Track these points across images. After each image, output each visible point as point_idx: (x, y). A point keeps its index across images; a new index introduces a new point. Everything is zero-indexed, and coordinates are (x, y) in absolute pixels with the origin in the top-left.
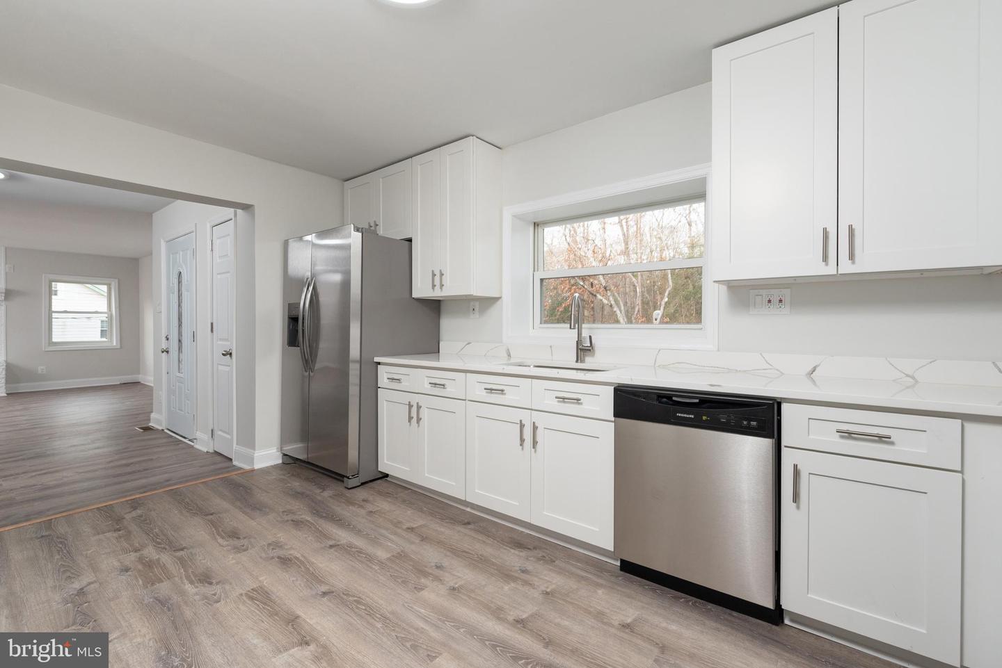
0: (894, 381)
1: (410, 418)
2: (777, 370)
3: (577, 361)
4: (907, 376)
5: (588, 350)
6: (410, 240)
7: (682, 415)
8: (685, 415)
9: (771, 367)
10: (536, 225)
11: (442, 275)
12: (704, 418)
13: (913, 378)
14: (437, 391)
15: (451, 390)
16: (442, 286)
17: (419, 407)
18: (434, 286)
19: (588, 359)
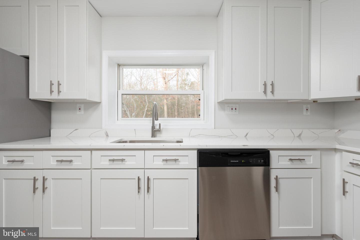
0: (269, 137)
1: (35, 189)
2: (236, 135)
3: (152, 137)
4: (272, 135)
5: (158, 131)
6: (27, 58)
7: (233, 161)
8: (235, 161)
9: (234, 134)
10: (119, 65)
11: (59, 84)
12: (243, 161)
13: (273, 136)
14: (64, 166)
15: (76, 163)
16: (59, 92)
17: (44, 179)
18: (51, 92)
19: (158, 135)
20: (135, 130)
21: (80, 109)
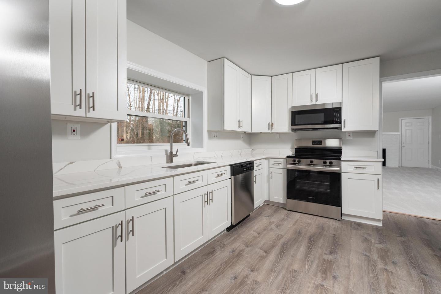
5: (176, 156)
8: (245, 170)
9: (216, 155)
20: (151, 157)
21: (74, 131)
